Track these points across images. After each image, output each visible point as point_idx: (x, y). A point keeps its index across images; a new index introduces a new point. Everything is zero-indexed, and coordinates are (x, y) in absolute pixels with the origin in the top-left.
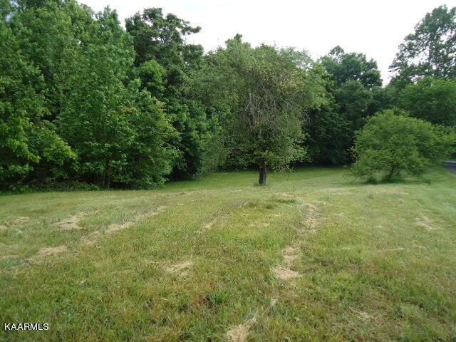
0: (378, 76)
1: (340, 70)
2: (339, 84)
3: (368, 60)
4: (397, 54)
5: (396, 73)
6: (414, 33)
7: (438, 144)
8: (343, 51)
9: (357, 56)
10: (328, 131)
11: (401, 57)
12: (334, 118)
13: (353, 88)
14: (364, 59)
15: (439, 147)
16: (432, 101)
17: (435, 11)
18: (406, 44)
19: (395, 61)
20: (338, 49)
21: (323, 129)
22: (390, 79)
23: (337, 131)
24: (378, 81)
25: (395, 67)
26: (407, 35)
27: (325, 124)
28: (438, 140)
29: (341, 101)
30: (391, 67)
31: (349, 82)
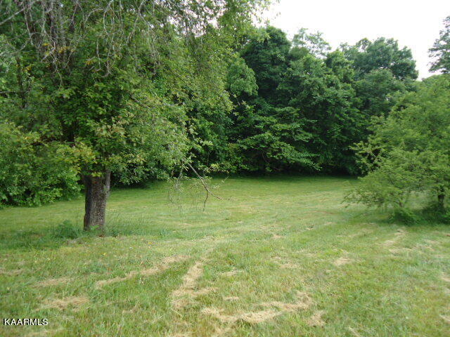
0: (413, 65)
1: (364, 58)
2: (361, 76)
3: (400, 48)
4: (441, 32)
9: (386, 42)
10: (344, 131)
12: (353, 116)
13: (380, 79)
14: (395, 46)
19: (437, 43)
20: (365, 42)
21: (336, 129)
23: (356, 132)
24: (412, 73)
25: (436, 50)
27: (340, 123)
29: (364, 95)
30: (432, 50)
31: (375, 72)
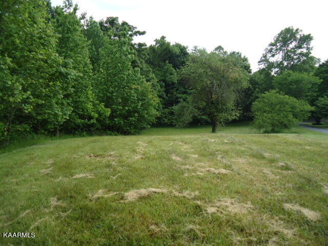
0: (249, 67)
3: (242, 57)
4: (263, 54)
5: (262, 66)
6: (273, 42)
7: (302, 111)
8: (223, 49)
11: (265, 57)
14: (240, 56)
15: (302, 113)
16: (293, 85)
17: (286, 29)
18: (269, 48)
19: (261, 59)
20: (220, 48)
22: (259, 69)
24: (248, 70)
25: (261, 62)
26: (270, 43)
28: (302, 109)
30: (259, 62)
